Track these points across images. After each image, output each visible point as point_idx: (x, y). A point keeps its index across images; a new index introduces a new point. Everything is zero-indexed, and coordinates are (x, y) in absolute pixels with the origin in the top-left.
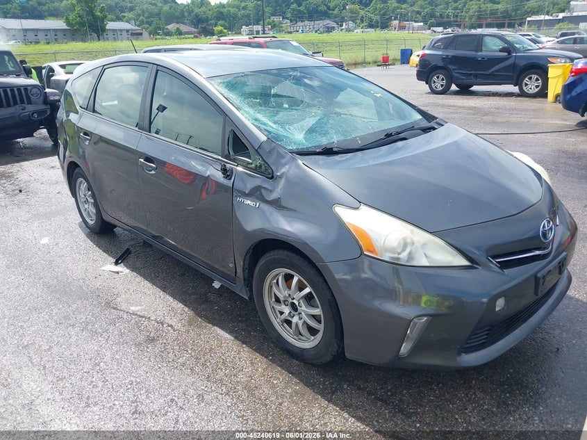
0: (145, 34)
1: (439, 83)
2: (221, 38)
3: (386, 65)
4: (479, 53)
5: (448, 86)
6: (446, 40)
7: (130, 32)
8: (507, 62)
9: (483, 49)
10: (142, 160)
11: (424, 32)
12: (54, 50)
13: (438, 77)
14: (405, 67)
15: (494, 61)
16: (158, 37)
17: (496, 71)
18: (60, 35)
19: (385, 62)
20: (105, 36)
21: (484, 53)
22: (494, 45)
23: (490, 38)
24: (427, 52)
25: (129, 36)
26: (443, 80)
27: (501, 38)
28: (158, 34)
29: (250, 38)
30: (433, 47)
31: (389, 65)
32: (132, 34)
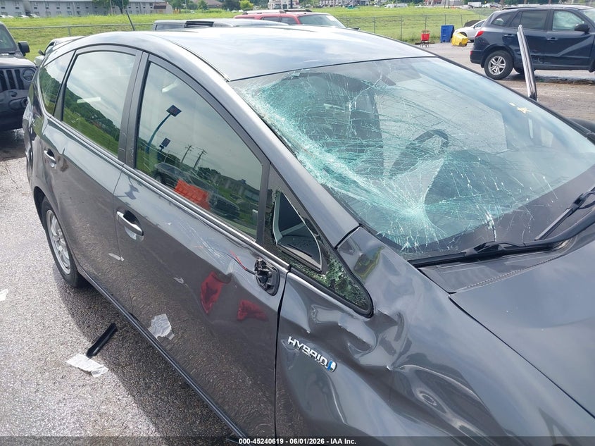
0: (169, 7)
1: (497, 66)
2: (248, 12)
3: (427, 43)
4: (548, 32)
5: (508, 71)
6: (509, 16)
7: (154, 5)
8: (583, 42)
9: (554, 27)
10: (121, 215)
11: (461, 7)
12: (72, 23)
13: (496, 60)
14: (446, 45)
15: (567, 42)
16: (182, 10)
17: (569, 54)
18: (82, 8)
19: (425, 40)
20: (129, 9)
21: (554, 33)
22: (567, 22)
23: (563, 14)
24: (484, 29)
25: (153, 9)
26: (502, 62)
27: (577, 13)
28: (182, 7)
29: (281, 12)
30: (493, 24)
31: (428, 43)
32: (156, 7)
